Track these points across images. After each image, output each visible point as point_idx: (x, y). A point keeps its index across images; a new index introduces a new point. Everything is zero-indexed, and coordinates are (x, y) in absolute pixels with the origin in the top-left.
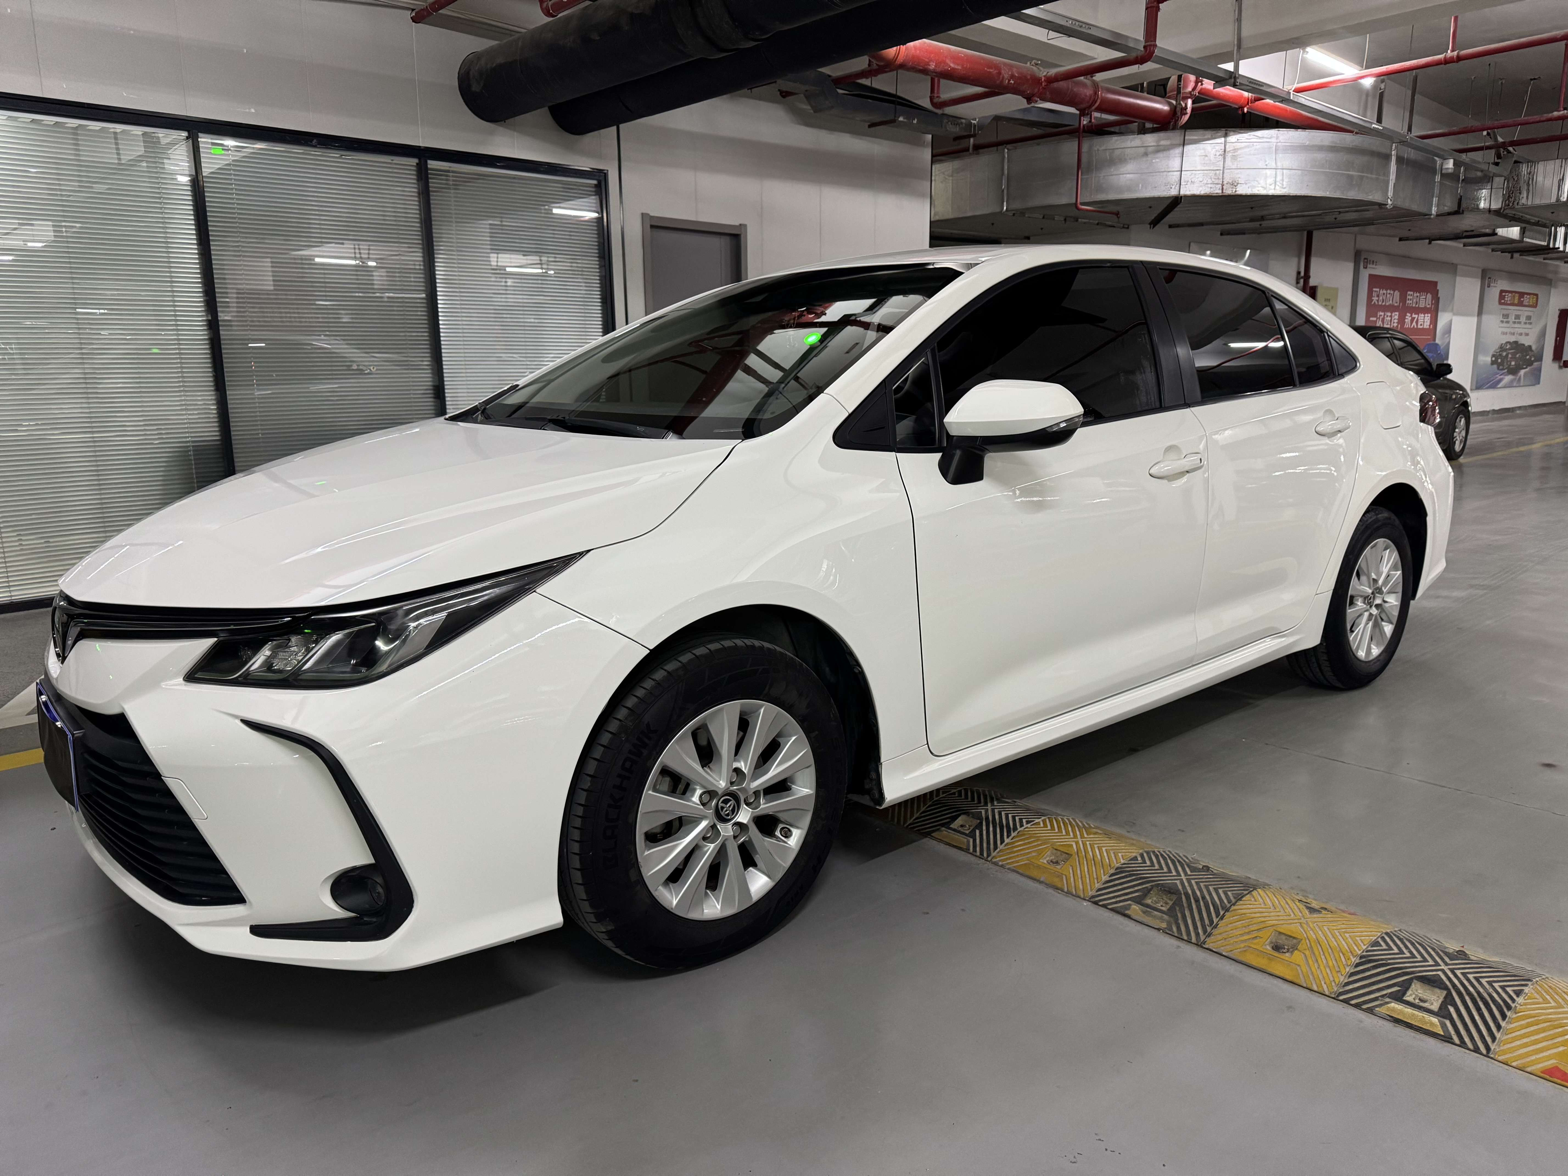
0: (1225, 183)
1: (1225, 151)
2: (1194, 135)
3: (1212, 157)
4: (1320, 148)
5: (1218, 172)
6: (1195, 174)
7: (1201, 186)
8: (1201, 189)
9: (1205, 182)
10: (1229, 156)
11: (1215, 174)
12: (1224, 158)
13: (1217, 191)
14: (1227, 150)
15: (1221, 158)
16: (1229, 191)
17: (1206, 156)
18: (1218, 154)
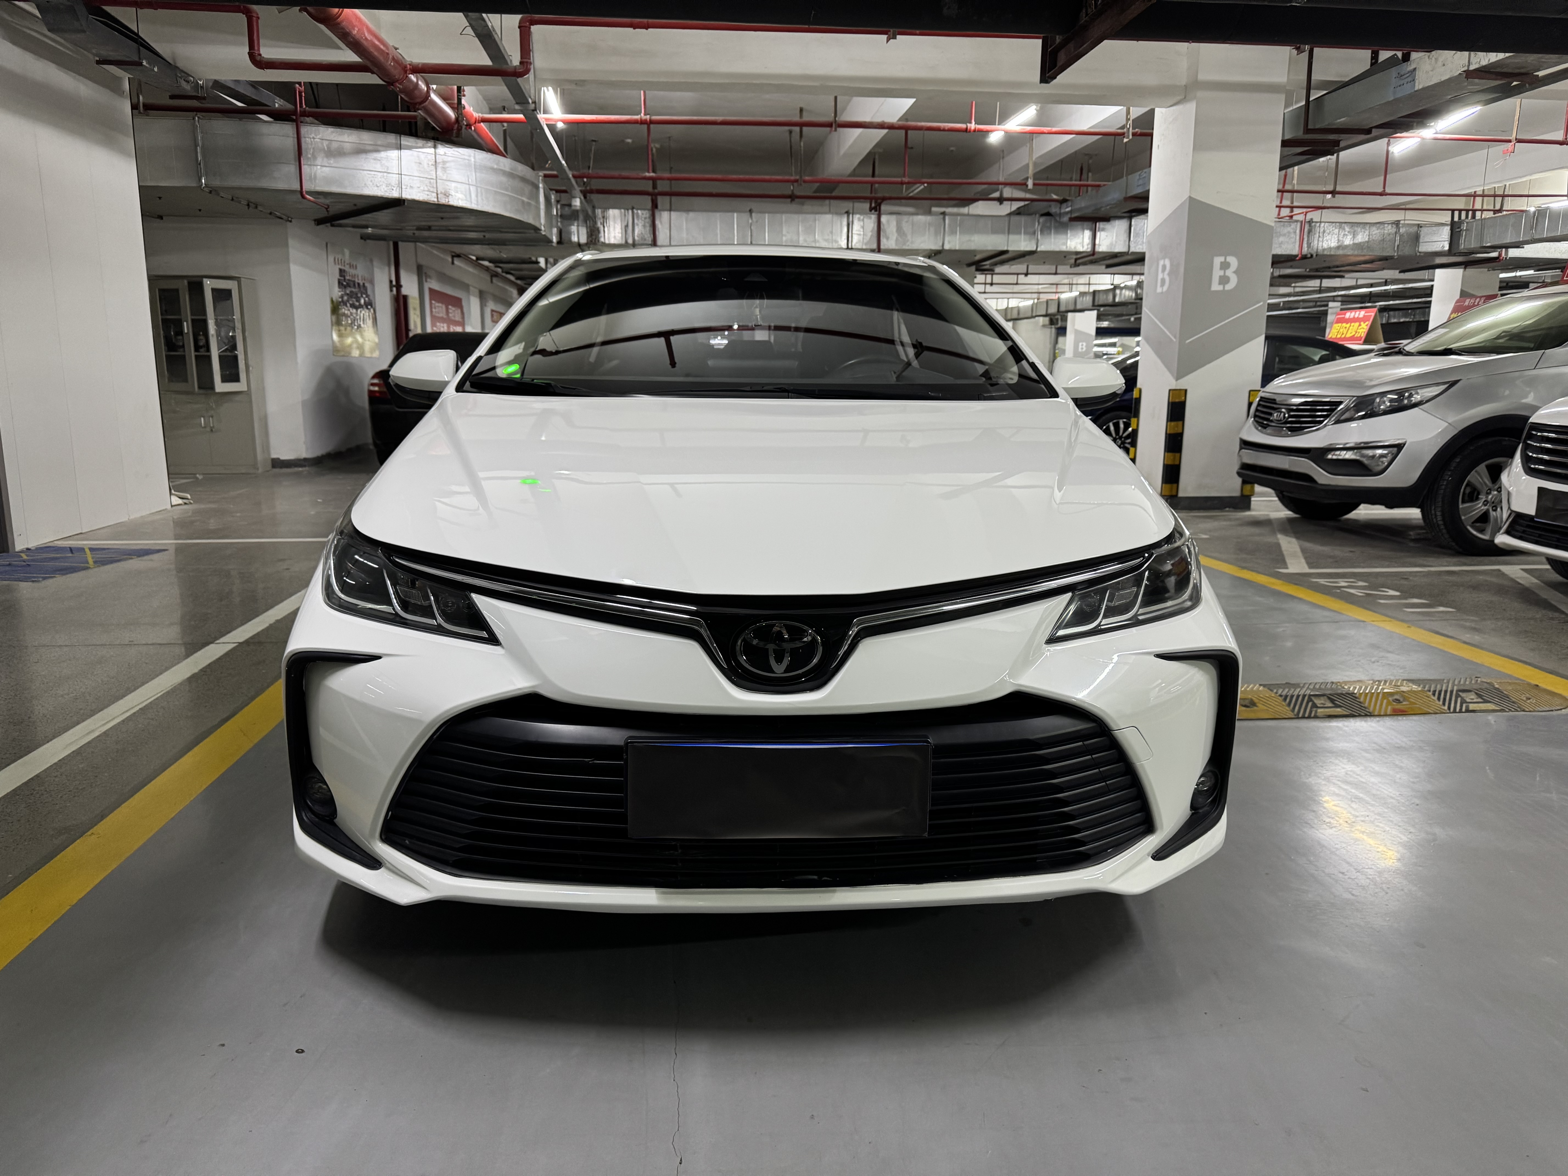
0: (439, 192)
1: (436, 162)
2: (408, 141)
3: (426, 166)
4: (504, 173)
5: (432, 181)
6: (413, 180)
7: (419, 192)
8: (419, 194)
9: (422, 188)
10: (440, 166)
11: (430, 182)
12: (436, 169)
13: (433, 199)
14: (438, 161)
15: (433, 168)
16: (443, 201)
17: (420, 163)
18: (430, 163)
